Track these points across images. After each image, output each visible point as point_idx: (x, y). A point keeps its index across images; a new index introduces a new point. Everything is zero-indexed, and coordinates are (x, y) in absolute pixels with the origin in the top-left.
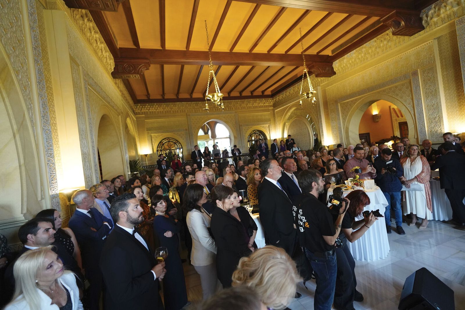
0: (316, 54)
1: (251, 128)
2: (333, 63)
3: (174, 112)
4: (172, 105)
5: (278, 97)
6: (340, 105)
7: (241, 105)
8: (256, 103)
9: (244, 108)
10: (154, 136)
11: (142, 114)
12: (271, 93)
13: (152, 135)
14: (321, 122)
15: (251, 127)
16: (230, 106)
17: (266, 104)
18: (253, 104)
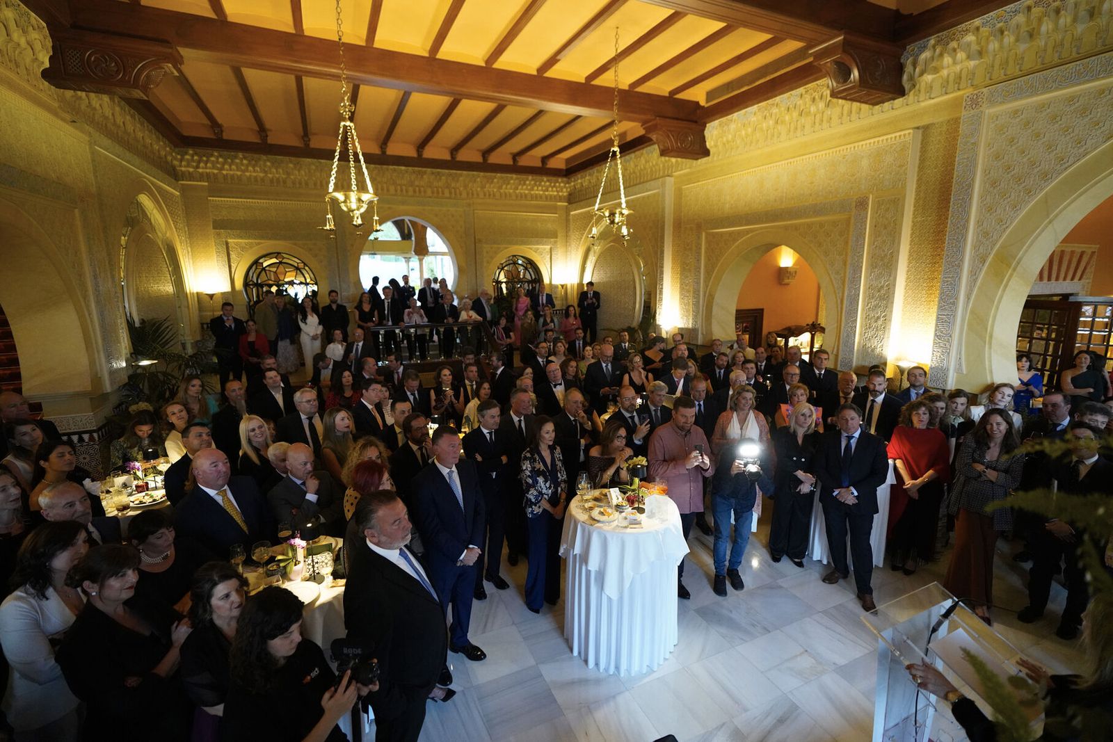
0: (667, 95)
1: (506, 250)
2: (705, 126)
3: (298, 186)
5: (581, 178)
6: (706, 238)
7: (483, 187)
8: (525, 187)
9: (492, 197)
10: (236, 244)
11: (201, 177)
12: (566, 165)
13: (229, 240)
14: (662, 267)
16: (453, 185)
17: (551, 193)
18: (517, 189)
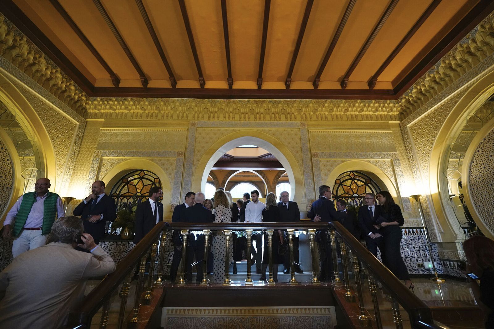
4: (162, 103)
8: (354, 109)
9: (324, 118)
10: (108, 160)
11: (102, 116)
12: (393, 87)
13: (104, 158)
15: (343, 162)
16: (288, 110)
17: (381, 113)
18: (348, 111)
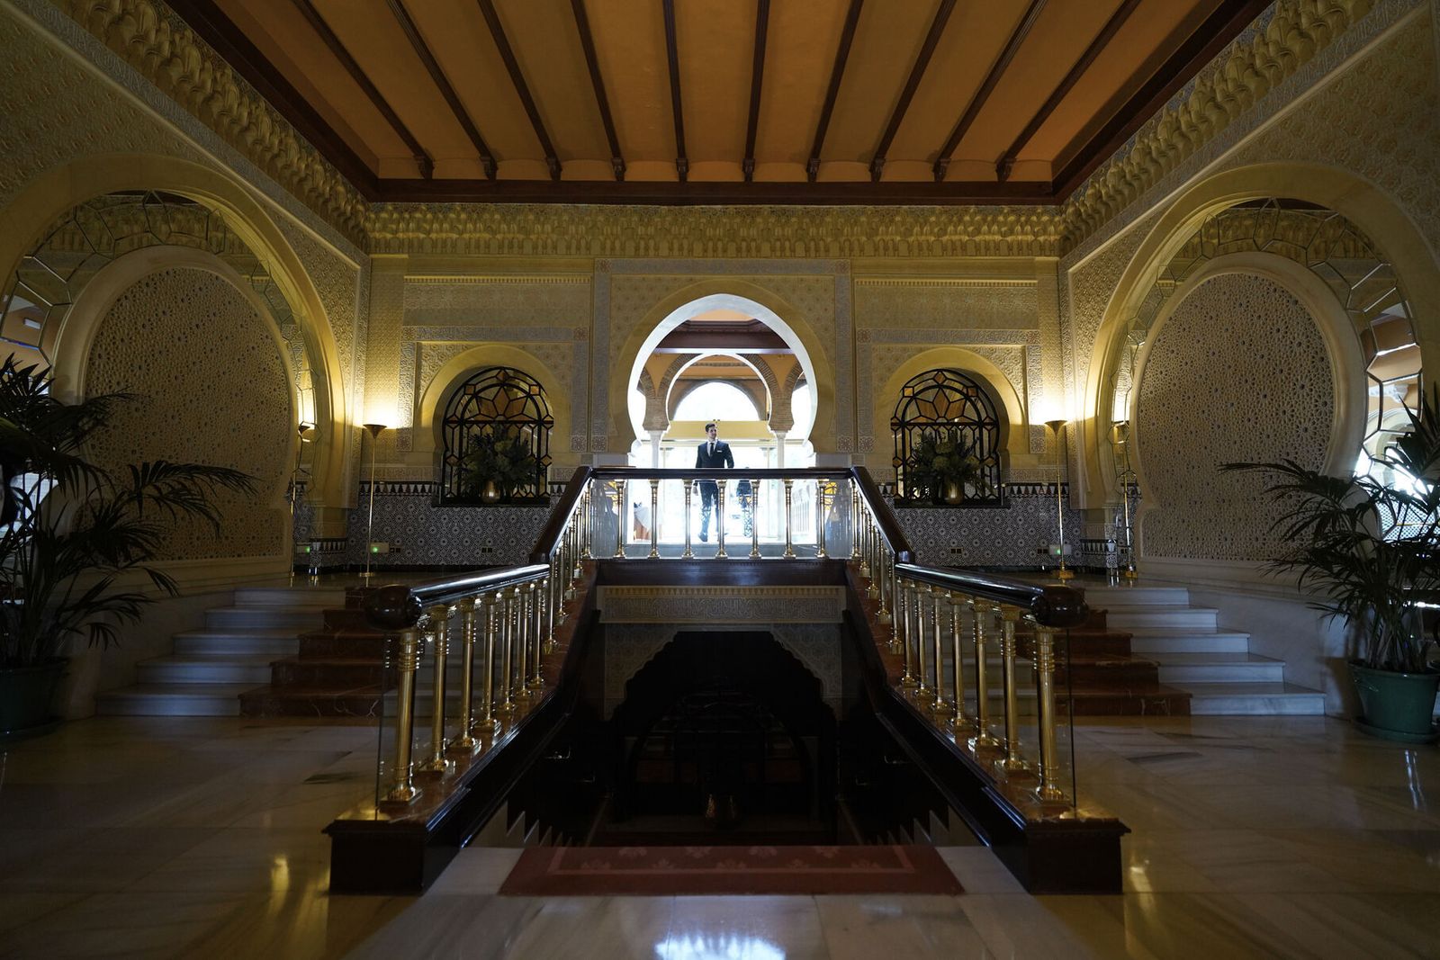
1: (919, 357)
3: (540, 251)
4: (532, 217)
7: (872, 233)
8: (961, 228)
9: (891, 251)
10: (433, 348)
11: (400, 249)
12: (1054, 172)
13: (423, 343)
15: (921, 350)
16: (812, 231)
17: (1020, 238)
18: (945, 234)
